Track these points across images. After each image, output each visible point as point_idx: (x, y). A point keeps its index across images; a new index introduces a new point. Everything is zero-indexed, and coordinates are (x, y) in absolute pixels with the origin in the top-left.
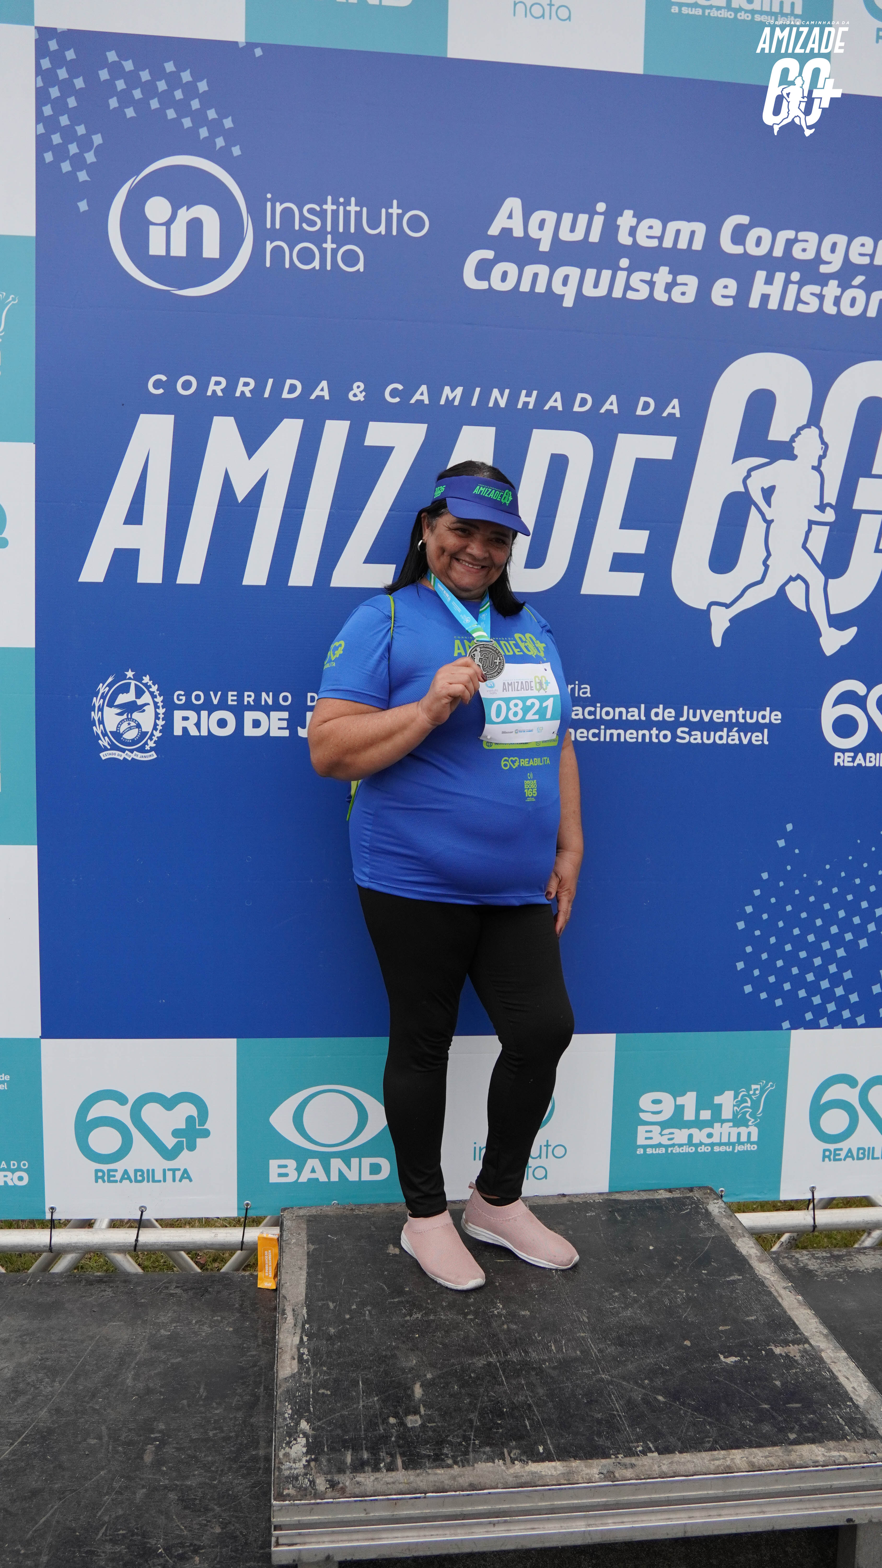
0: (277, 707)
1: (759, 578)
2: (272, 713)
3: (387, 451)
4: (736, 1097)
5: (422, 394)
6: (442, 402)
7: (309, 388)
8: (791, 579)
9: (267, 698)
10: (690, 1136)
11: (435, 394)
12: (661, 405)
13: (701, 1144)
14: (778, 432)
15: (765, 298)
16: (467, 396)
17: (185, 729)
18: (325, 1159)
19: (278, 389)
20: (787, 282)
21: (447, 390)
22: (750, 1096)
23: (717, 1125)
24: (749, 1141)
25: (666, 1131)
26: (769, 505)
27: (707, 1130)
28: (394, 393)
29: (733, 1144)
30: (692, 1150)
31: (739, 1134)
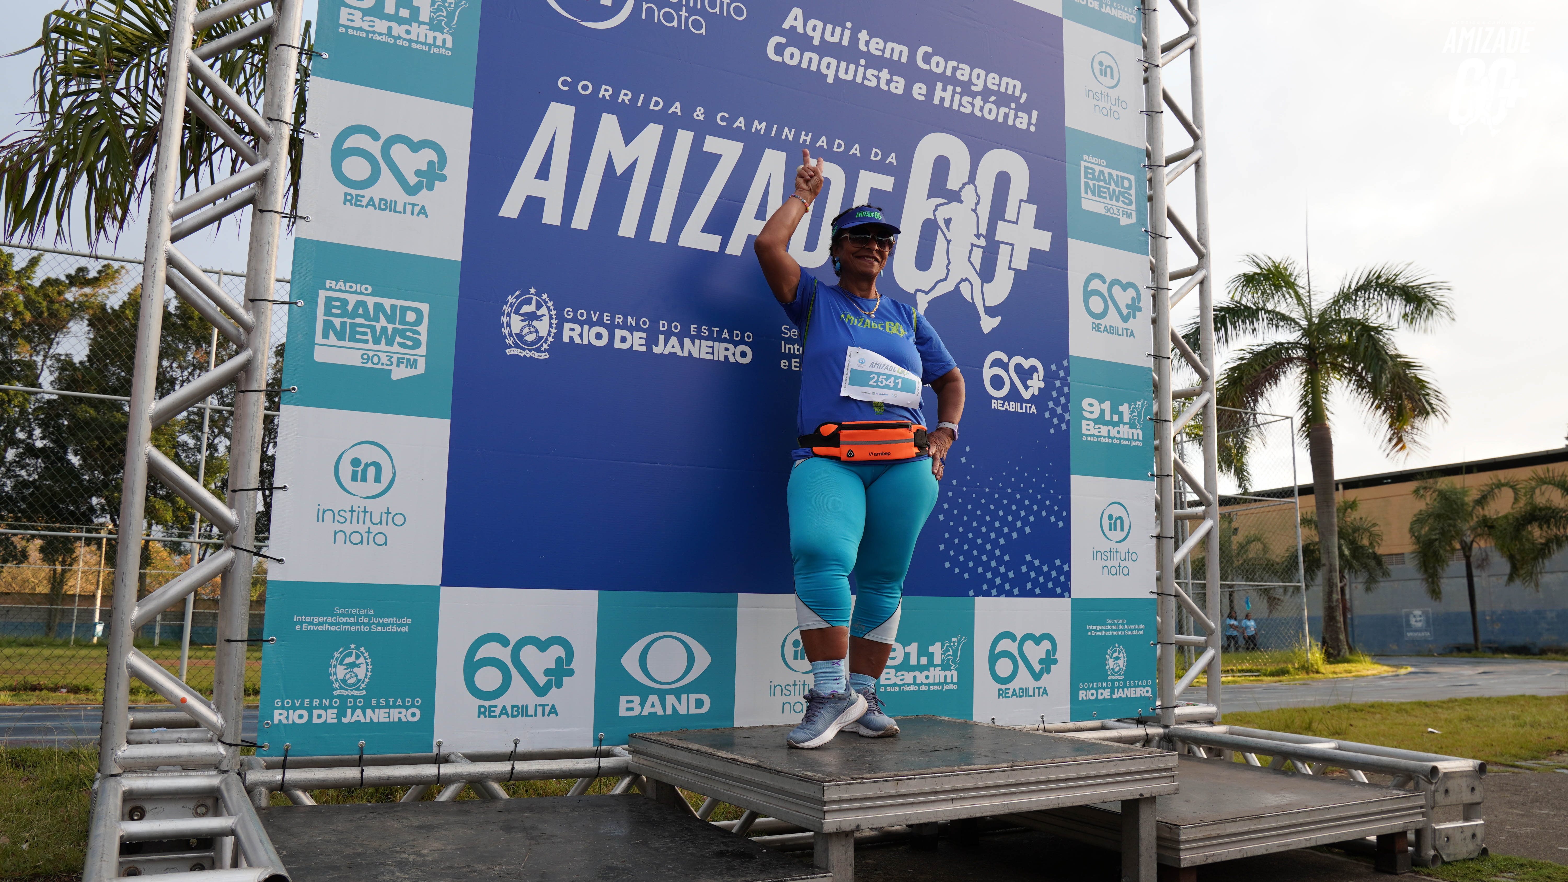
0: (638, 328)
1: (944, 277)
2: (635, 333)
3: (718, 157)
4: (942, 647)
5: (740, 123)
6: (753, 130)
7: (668, 105)
8: (962, 280)
9: (632, 321)
10: (915, 677)
11: (749, 124)
12: (885, 156)
13: (922, 684)
14: (953, 184)
15: (942, 99)
16: (768, 129)
17: (571, 338)
18: (662, 695)
19: (647, 102)
20: (954, 92)
21: (756, 122)
22: (951, 647)
23: (931, 669)
24: (952, 682)
25: (899, 674)
26: (948, 230)
27: (925, 673)
28: (723, 119)
29: (942, 684)
30: (915, 688)
31: (946, 676)
